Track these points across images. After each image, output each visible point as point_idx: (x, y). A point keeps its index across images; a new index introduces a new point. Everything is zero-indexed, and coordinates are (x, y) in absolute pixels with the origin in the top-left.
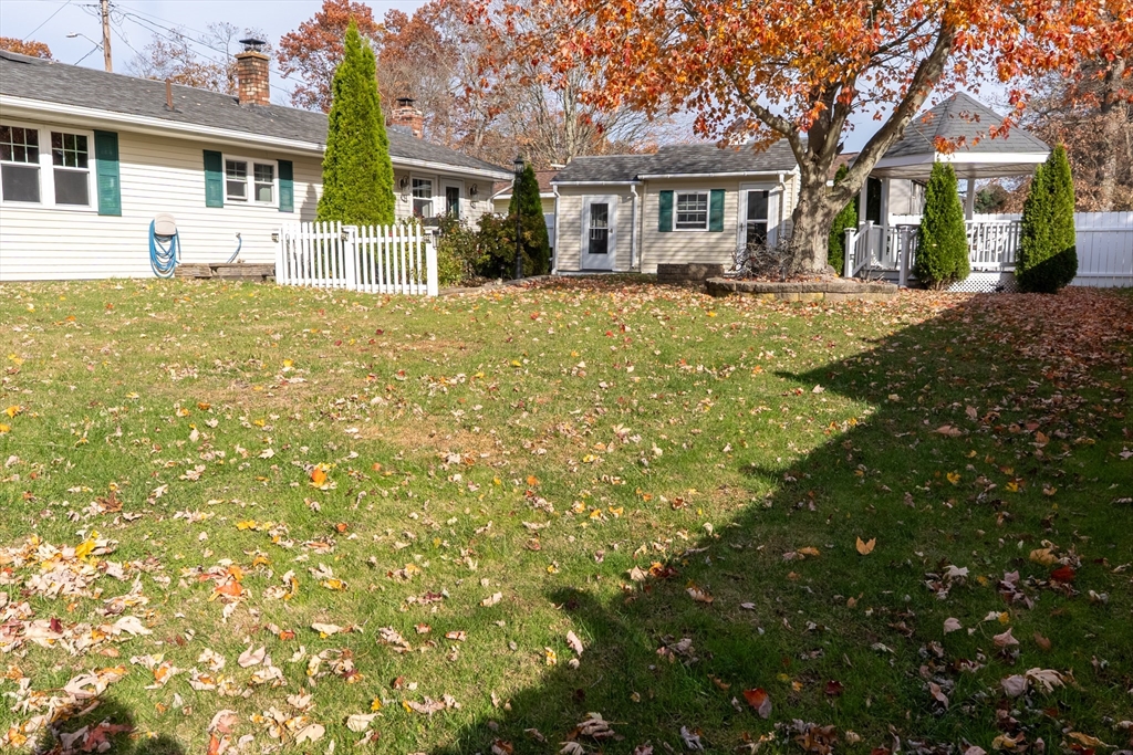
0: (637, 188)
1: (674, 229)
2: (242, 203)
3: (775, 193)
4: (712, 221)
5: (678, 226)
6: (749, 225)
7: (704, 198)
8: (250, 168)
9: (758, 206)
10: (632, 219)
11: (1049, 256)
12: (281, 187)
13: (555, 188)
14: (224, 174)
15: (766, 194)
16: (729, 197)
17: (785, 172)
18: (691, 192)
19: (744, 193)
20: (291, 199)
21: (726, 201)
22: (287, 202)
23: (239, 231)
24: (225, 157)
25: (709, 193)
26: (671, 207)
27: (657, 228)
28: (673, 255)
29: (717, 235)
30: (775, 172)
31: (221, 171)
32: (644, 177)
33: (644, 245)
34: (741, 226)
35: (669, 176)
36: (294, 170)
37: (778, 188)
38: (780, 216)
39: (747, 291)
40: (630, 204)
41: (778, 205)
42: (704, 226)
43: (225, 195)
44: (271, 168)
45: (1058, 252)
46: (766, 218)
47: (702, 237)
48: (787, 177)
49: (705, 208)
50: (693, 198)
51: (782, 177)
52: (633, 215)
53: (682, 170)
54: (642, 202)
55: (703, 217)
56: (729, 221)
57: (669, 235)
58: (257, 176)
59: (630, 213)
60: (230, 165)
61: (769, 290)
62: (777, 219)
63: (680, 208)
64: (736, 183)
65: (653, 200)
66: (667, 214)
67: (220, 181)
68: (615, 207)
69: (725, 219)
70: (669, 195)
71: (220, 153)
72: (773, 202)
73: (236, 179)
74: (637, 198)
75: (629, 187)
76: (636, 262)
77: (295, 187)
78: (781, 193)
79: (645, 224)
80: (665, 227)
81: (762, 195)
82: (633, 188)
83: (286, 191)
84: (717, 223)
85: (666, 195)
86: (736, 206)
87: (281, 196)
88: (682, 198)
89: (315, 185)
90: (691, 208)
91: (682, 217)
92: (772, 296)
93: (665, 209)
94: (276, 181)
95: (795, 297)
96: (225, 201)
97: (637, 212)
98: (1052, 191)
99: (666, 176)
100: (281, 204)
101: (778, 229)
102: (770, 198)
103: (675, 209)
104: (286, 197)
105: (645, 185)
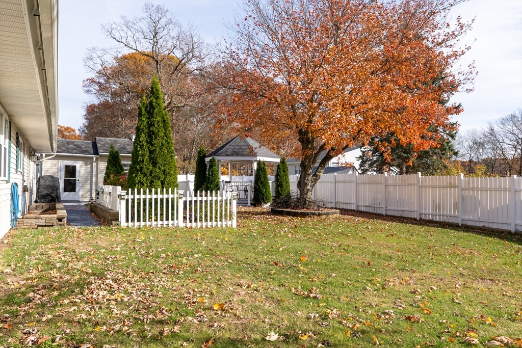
10: (92, 174)
39: (316, 215)
40: (89, 166)
54: (97, 166)
59: (90, 171)
65: (103, 165)
68: (81, 168)
82: (94, 159)
105: (101, 158)
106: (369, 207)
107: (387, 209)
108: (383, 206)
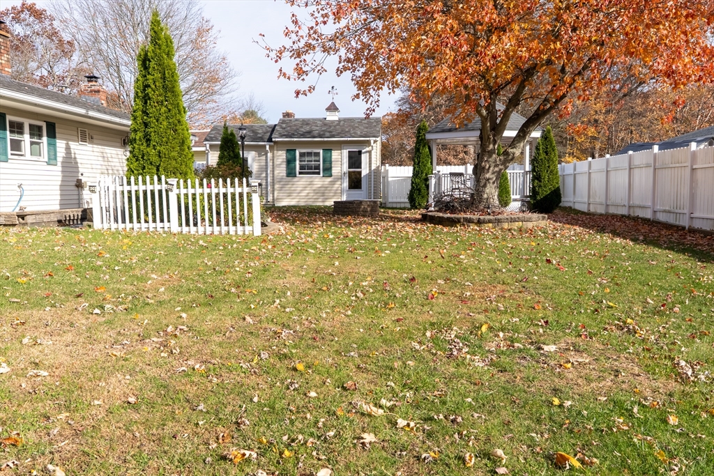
0: (270, 146)
1: (298, 175)
2: (22, 158)
3: (366, 152)
4: (324, 170)
5: (300, 173)
6: (349, 172)
7: (317, 154)
8: (27, 129)
9: (355, 160)
10: (267, 168)
11: (549, 192)
12: (49, 144)
13: (208, 146)
14: (8, 132)
15: (360, 153)
16: (335, 155)
17: (374, 139)
18: (309, 150)
19: (345, 153)
20: (55, 155)
21: (333, 157)
22: (53, 157)
23: (20, 182)
24: (9, 118)
25: (321, 151)
26: (295, 160)
27: (285, 174)
28: (299, 193)
29: (329, 179)
30: (368, 139)
31: (5, 130)
32: (277, 139)
33: (277, 186)
34: (345, 173)
35: (295, 139)
36: (57, 130)
37: (367, 149)
38: (370, 166)
40: (264, 158)
41: (368, 160)
42: (319, 173)
43: (9, 152)
44: (40, 128)
45: (553, 189)
46: (361, 168)
47: (318, 181)
48: (375, 142)
49: (319, 161)
50: (309, 154)
51: (372, 142)
52: (267, 165)
53: (303, 135)
54: (273, 157)
55: (318, 167)
56: (336, 170)
57: (296, 179)
58: (32, 135)
59: (264, 164)
60: (12, 124)
61: (490, 221)
62: (368, 169)
63: (300, 161)
64: (340, 145)
65: (281, 156)
66: (292, 165)
67: (5, 139)
68: (254, 160)
69: (333, 169)
70: (292, 152)
71: (5, 114)
72: (364, 158)
73: (16, 137)
74: (270, 155)
75: (265, 146)
76: (270, 198)
77: (58, 145)
78: (370, 152)
79: (276, 172)
80: (291, 173)
81: (357, 153)
82: (268, 147)
83: (52, 148)
84: (328, 170)
85: (291, 151)
86: (340, 161)
87: (48, 152)
88: (302, 155)
89: (70, 143)
90: (308, 161)
91: (302, 167)
92: (491, 225)
93: (290, 162)
94: (45, 139)
95: (506, 226)
96: (10, 156)
97: (270, 164)
98: (547, 154)
99: (293, 139)
100: (49, 159)
101: (369, 175)
102: (362, 155)
103: (298, 162)
104: (52, 153)
105: (276, 145)
106: (669, 212)
107: (692, 216)
108: (686, 211)
